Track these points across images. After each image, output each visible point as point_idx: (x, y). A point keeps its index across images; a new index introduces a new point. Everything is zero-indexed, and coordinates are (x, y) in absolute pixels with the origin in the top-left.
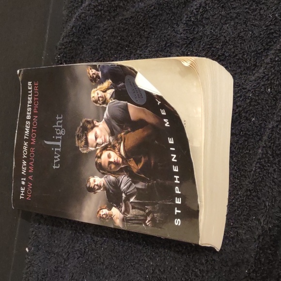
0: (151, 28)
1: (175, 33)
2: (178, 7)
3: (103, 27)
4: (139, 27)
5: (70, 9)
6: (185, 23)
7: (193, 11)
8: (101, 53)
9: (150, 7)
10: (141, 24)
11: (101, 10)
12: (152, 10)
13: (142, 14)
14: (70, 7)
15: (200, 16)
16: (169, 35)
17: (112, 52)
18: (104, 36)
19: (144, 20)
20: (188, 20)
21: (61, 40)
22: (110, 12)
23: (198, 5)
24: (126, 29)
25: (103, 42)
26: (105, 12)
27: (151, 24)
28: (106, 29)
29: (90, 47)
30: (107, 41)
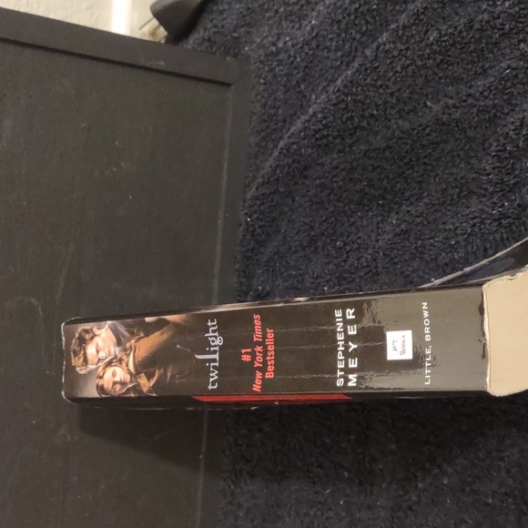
0: (425, 164)
1: (476, 173)
2: (476, 127)
3: (330, 163)
4: (401, 164)
5: (263, 134)
6: (494, 156)
7: (507, 133)
8: (331, 209)
9: (424, 129)
10: (405, 157)
11: (328, 135)
12: (428, 135)
13: (409, 142)
14: (262, 130)
15: (523, 142)
16: (463, 178)
17: (352, 207)
18: (335, 179)
19: (412, 150)
20: (500, 151)
21: (254, 189)
22: (343, 139)
23: (518, 124)
24: (378, 167)
25: (332, 189)
26: (334, 138)
27: (425, 157)
28: (336, 168)
29: (307, 199)
30: (340, 187)
